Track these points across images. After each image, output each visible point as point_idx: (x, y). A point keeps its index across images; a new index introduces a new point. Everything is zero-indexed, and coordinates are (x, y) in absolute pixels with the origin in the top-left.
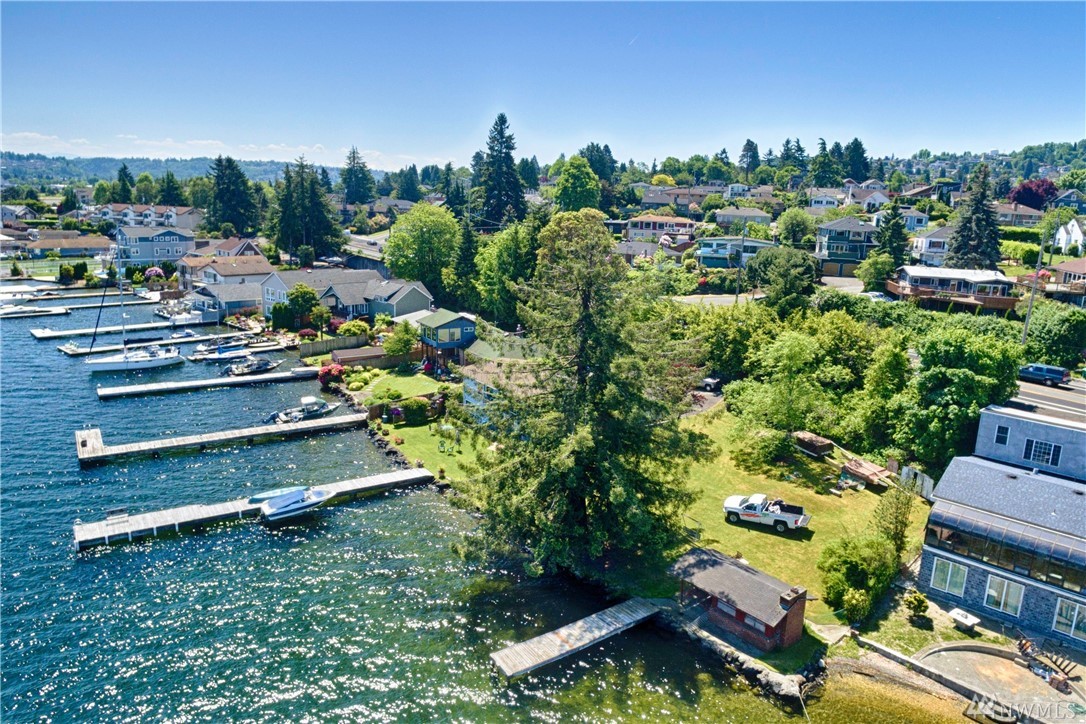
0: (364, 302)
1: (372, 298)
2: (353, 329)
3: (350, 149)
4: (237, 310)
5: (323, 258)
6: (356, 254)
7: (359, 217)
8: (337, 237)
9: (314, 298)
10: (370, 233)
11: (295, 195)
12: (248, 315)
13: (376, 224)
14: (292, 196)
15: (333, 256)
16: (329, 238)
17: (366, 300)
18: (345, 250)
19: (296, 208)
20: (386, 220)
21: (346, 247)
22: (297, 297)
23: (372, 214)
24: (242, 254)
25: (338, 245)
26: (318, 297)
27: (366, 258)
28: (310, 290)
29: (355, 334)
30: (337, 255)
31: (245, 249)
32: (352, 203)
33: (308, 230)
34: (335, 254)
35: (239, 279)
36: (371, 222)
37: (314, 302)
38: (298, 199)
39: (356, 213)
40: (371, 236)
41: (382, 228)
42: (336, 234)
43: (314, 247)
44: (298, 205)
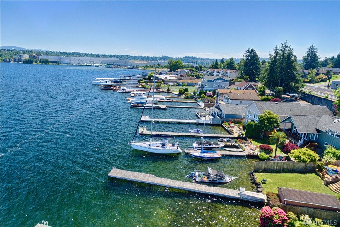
0: (316, 133)
1: (324, 131)
2: (303, 157)
3: (311, 45)
4: (231, 119)
5: (288, 93)
6: (308, 93)
7: (311, 75)
8: (298, 83)
9: (276, 122)
10: (316, 83)
11: (278, 61)
12: (235, 123)
13: (319, 78)
14: (276, 62)
15: (294, 93)
16: (293, 84)
17: (318, 131)
18: (301, 91)
19: (278, 68)
20: (326, 77)
21: (302, 89)
22: (264, 119)
23: (317, 74)
24: (247, 89)
25: (298, 87)
26: (279, 121)
27: (314, 96)
28: (274, 116)
29: (304, 161)
30: (296, 93)
31: (249, 87)
32: (308, 69)
33: (282, 79)
34: (295, 92)
35: (239, 102)
36: (317, 78)
37: (275, 124)
38: (280, 63)
39: (309, 73)
40: (315, 84)
41: (322, 81)
42: (297, 82)
43: (284, 88)
44: (279, 66)
